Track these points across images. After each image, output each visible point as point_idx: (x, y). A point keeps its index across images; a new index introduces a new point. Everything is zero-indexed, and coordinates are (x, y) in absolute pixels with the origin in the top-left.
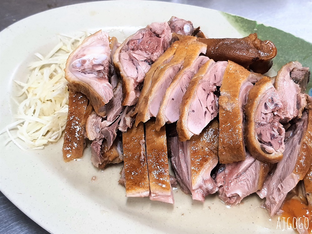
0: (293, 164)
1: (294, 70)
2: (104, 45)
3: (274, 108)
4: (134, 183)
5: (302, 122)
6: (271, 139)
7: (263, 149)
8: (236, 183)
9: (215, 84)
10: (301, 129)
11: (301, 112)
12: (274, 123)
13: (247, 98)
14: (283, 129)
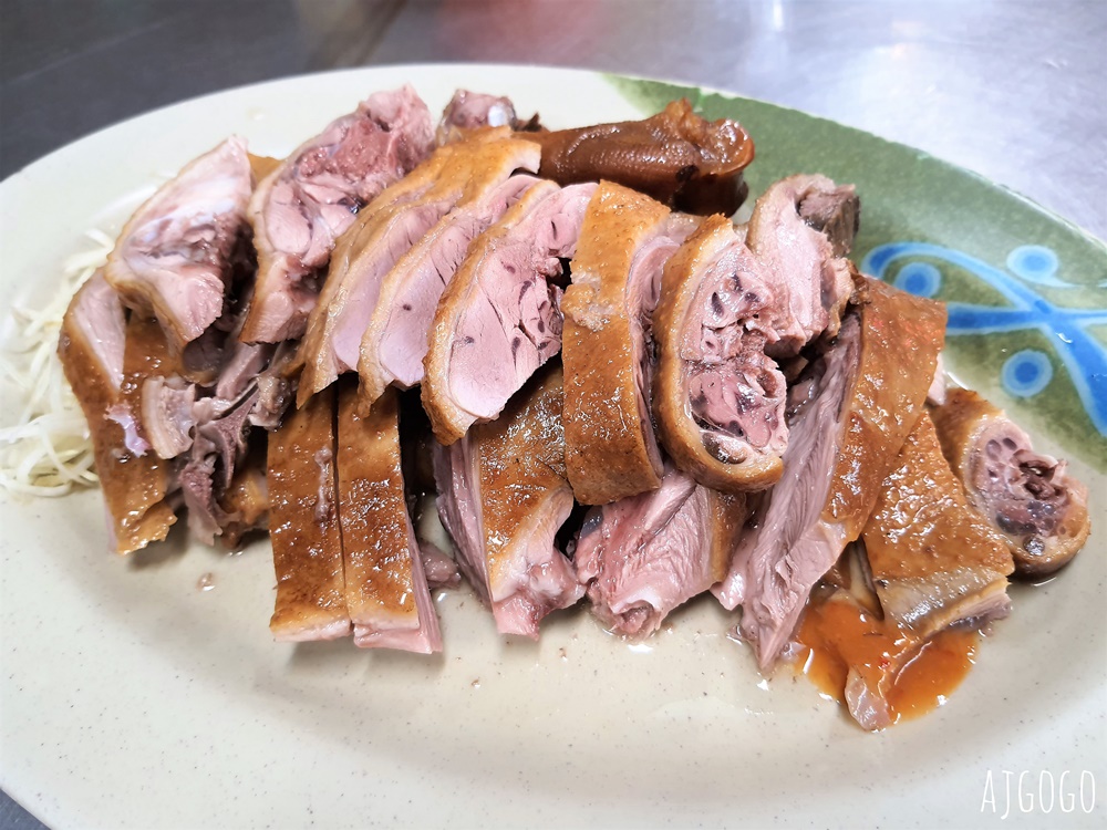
0: (819, 488)
1: (810, 196)
2: (237, 174)
3: (743, 308)
4: (299, 594)
5: (844, 348)
6: (740, 412)
7: (713, 449)
8: (638, 568)
9: (553, 252)
10: (842, 371)
11: (837, 314)
12: (747, 356)
13: (659, 287)
14: (780, 377)
